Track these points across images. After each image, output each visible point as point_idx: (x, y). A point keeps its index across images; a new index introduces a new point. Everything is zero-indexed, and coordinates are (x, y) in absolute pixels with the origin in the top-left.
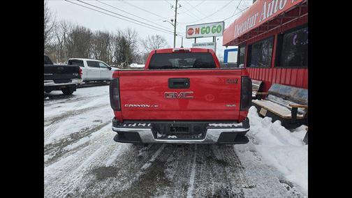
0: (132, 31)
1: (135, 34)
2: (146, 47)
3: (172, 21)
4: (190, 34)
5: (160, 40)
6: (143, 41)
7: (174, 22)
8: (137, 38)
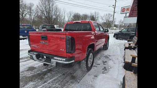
0: (97, 12)
1: (98, 14)
2: (103, 20)
3: (113, 6)
4: (123, 11)
5: (110, 16)
6: (101, 17)
7: (114, 6)
8: (99, 16)
